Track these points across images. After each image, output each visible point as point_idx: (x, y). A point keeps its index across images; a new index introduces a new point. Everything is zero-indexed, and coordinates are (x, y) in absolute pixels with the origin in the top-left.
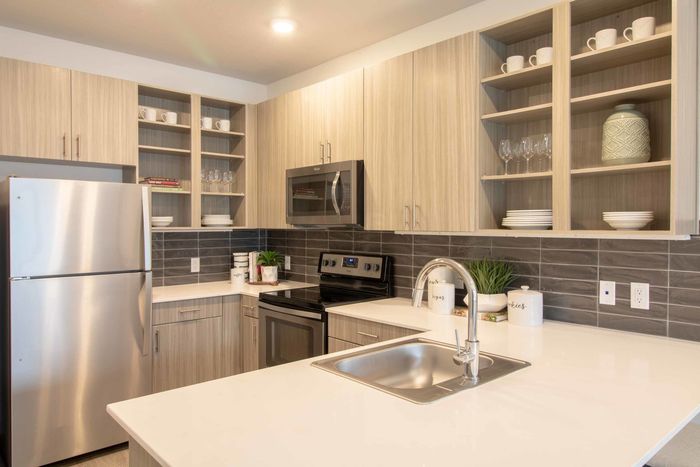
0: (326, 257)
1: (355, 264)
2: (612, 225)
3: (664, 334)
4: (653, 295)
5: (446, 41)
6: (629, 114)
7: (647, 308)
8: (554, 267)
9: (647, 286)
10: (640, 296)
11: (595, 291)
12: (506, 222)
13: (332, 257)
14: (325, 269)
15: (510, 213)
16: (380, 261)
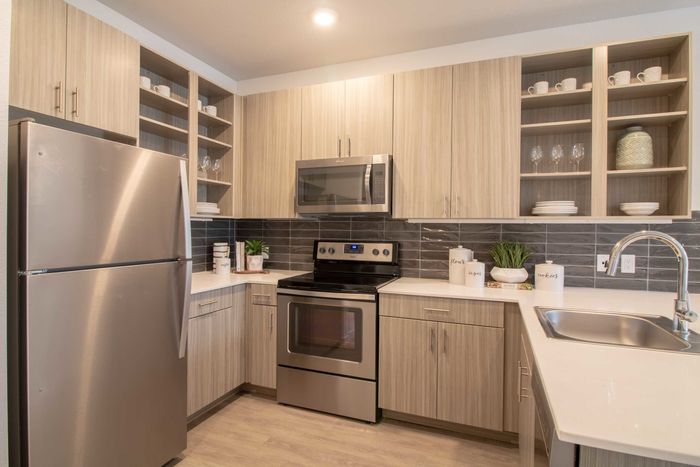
0: (320, 245)
1: (360, 250)
2: (628, 213)
3: (645, 289)
4: (638, 263)
5: (489, 61)
6: (642, 133)
7: (634, 272)
8: (560, 246)
9: (634, 256)
10: (629, 264)
11: (593, 262)
12: (536, 211)
13: (328, 245)
14: (320, 256)
15: (540, 204)
16: (389, 247)
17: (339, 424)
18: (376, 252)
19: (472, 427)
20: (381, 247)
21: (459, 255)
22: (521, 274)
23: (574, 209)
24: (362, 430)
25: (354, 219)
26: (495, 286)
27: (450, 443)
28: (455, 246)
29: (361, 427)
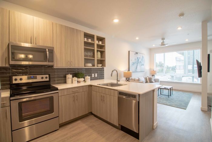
4: (97, 75)
7: (97, 77)
8: (87, 73)
11: (92, 75)
14: (16, 82)
16: (47, 76)
17: (48, 136)
18: (42, 78)
19: (83, 115)
20: (44, 76)
21: (70, 76)
22: (83, 79)
23: (91, 65)
24: (57, 133)
25: (29, 67)
26: (79, 83)
27: (79, 122)
28: (68, 74)
29: (56, 132)
